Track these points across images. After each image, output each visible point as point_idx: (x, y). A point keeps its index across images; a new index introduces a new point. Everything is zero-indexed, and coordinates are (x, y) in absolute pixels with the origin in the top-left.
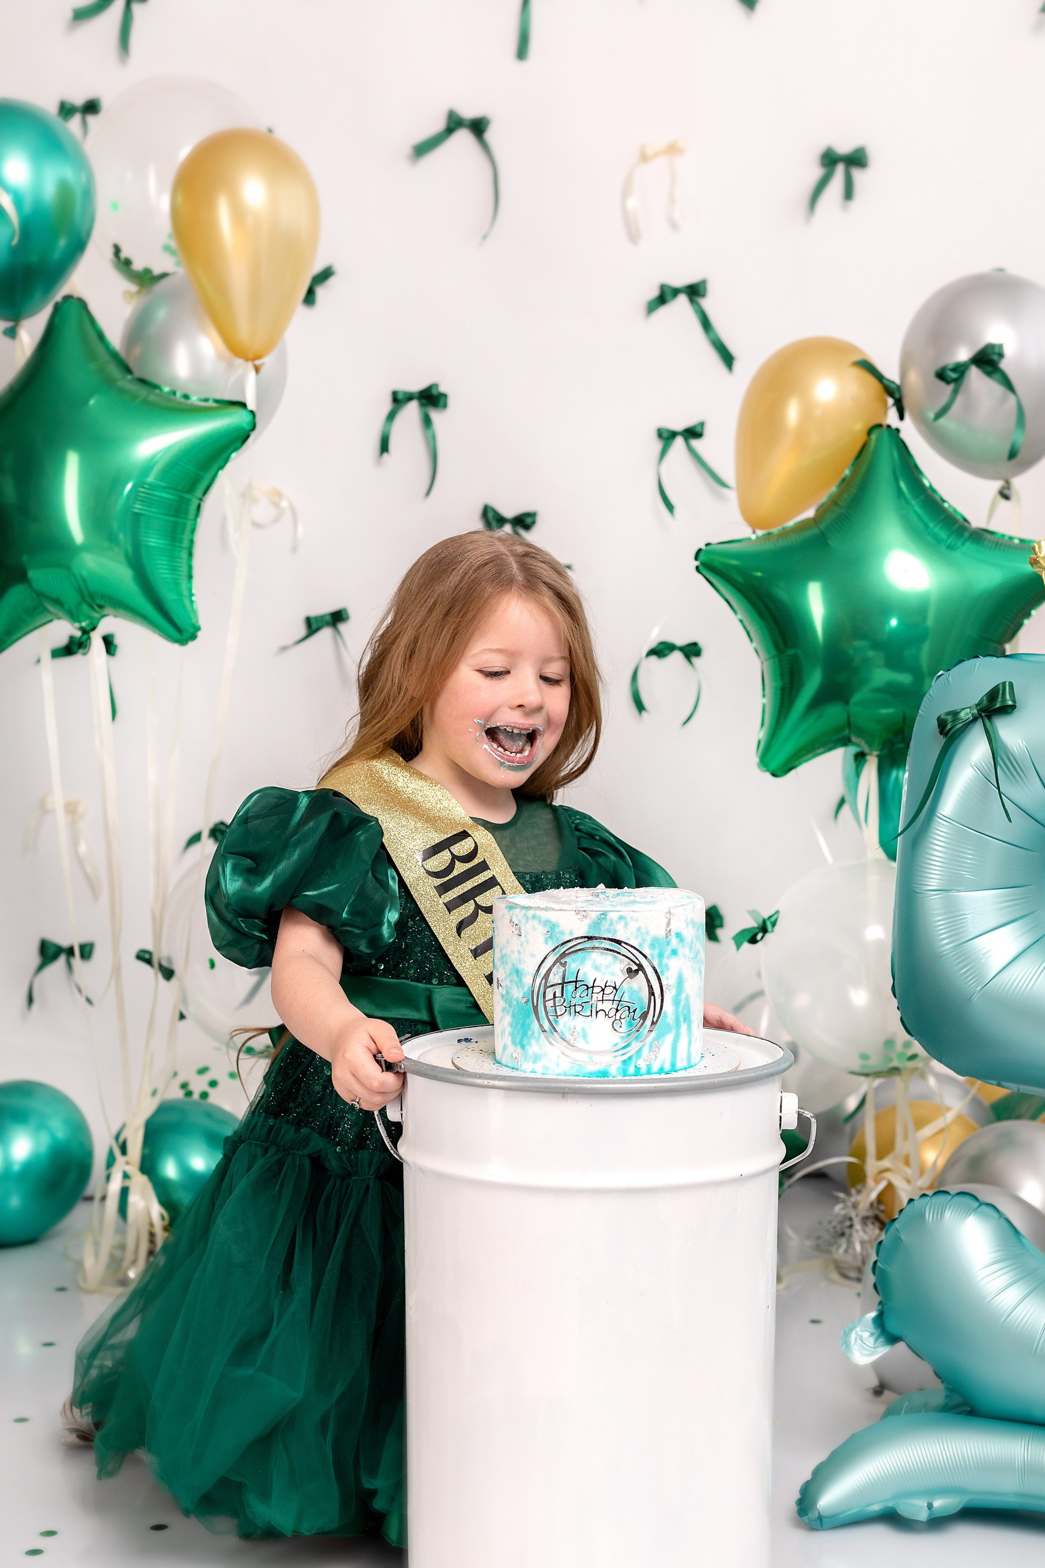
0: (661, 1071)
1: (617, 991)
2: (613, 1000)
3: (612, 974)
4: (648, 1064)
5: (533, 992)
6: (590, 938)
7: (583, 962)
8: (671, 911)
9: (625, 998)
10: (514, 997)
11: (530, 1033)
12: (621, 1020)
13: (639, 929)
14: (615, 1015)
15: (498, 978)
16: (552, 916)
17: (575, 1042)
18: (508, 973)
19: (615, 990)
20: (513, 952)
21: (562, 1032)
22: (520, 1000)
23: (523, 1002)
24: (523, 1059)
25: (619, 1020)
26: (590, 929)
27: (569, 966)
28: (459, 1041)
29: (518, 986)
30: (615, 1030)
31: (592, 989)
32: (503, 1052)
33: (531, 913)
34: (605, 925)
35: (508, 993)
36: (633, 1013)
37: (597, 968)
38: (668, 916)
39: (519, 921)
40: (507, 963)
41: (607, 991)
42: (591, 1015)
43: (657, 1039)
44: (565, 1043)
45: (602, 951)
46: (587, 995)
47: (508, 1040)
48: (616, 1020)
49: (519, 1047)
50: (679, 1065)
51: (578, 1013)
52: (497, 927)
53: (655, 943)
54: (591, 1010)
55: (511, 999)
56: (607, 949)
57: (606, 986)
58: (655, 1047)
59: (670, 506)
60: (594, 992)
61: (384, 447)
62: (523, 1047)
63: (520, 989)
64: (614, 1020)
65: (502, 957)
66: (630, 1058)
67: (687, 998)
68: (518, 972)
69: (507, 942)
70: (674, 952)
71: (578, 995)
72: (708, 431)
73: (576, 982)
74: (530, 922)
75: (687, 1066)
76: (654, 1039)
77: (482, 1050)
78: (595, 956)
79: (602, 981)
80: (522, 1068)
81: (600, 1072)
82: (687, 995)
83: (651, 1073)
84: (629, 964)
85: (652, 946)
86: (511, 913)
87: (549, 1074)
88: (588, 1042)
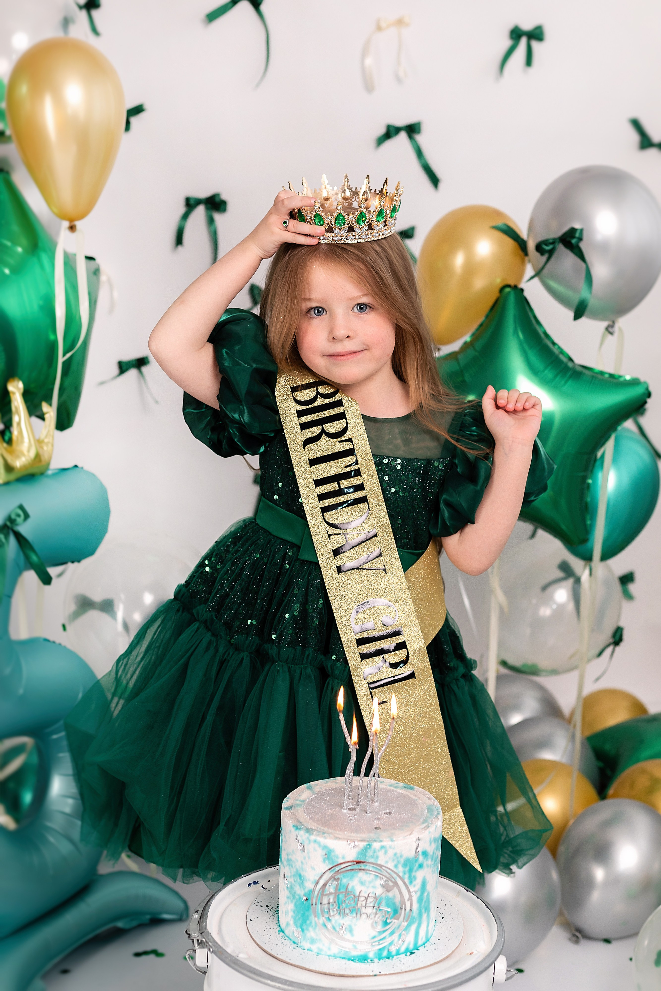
0: (407, 950)
1: (377, 900)
2: (374, 907)
3: (374, 887)
4: (397, 948)
5: (312, 895)
6: (358, 862)
7: (352, 878)
8: (420, 837)
9: (383, 905)
10: (297, 892)
11: (308, 922)
13: (395, 854)
14: (375, 917)
15: (284, 872)
16: (330, 843)
17: (344, 934)
18: (293, 874)
19: (375, 900)
20: (297, 861)
21: (333, 927)
22: (302, 896)
23: (304, 899)
24: (302, 939)
25: (378, 921)
26: (358, 855)
27: (341, 881)
28: (249, 885)
29: (300, 886)
30: (375, 927)
31: (357, 898)
32: (286, 927)
33: (313, 837)
34: (369, 853)
35: (292, 887)
36: (388, 916)
37: (362, 883)
38: (418, 842)
39: (303, 841)
40: (292, 865)
41: (370, 900)
42: (357, 916)
45: (370, 872)
46: (354, 902)
47: (292, 920)
48: (375, 920)
49: (300, 929)
50: (420, 944)
51: (347, 914)
53: (406, 863)
54: (357, 913)
55: (294, 892)
56: (374, 871)
57: (368, 896)
58: (403, 937)
60: (359, 900)
61: (179, 240)
62: (303, 930)
63: (302, 889)
64: (373, 921)
66: (384, 947)
67: (428, 895)
68: (300, 876)
69: (293, 851)
70: (421, 866)
71: (347, 902)
73: (346, 892)
74: (312, 844)
75: (425, 941)
78: (362, 874)
79: (366, 892)
80: (301, 944)
81: (361, 956)
82: (428, 893)
83: (399, 954)
84: (386, 881)
85: (405, 866)
86: (297, 832)
87: (323, 955)
88: (352, 935)
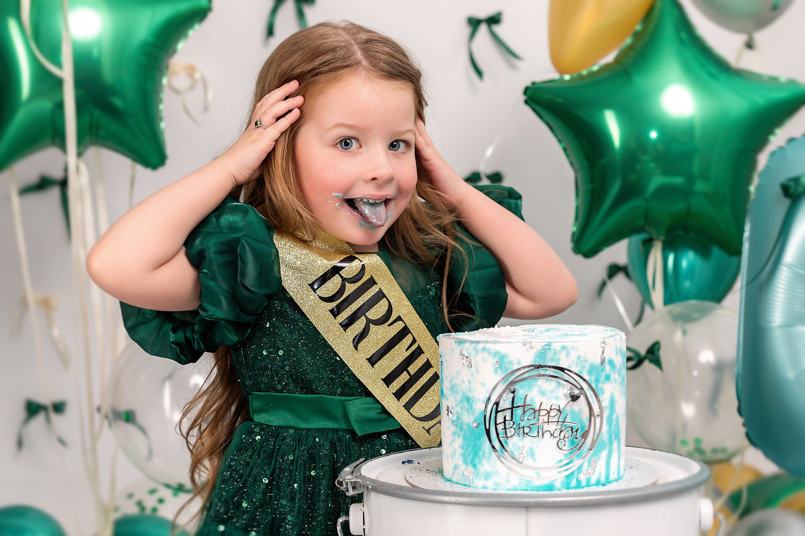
0: (598, 483)
1: (561, 414)
2: (558, 422)
3: (557, 398)
4: (587, 477)
6: (539, 367)
7: (530, 387)
8: (605, 341)
9: (568, 419)
10: (465, 422)
11: (481, 453)
12: (565, 439)
13: (579, 357)
14: (560, 435)
15: (448, 406)
16: (501, 348)
17: (524, 460)
18: (458, 401)
19: (559, 413)
20: (463, 382)
21: (512, 452)
22: (471, 424)
23: (474, 426)
24: (474, 477)
25: (563, 439)
26: (536, 358)
27: (518, 392)
28: (403, 463)
29: (468, 412)
30: (560, 449)
31: (538, 412)
32: (453, 471)
33: (481, 346)
34: (550, 355)
35: (458, 418)
36: (576, 433)
37: (543, 393)
38: (603, 345)
39: (469, 354)
40: (457, 392)
41: (553, 413)
42: (538, 436)
43: (595, 455)
44: (514, 461)
45: (548, 378)
46: (534, 418)
47: (459, 461)
48: (560, 439)
49: (470, 466)
50: (612, 477)
51: (527, 434)
52: (446, 361)
53: (592, 369)
54: (538, 431)
55: (462, 423)
56: (552, 376)
57: (551, 409)
58: (592, 464)
59: (479, 73)
60: (540, 414)
61: (270, 32)
62: (474, 466)
63: (471, 414)
64: (559, 439)
65: (452, 387)
66: (572, 473)
67: (617, 418)
68: (468, 400)
69: (457, 374)
70: (608, 378)
71: (526, 418)
72: (506, 19)
73: (524, 406)
74: (481, 354)
75: (617, 478)
76: (592, 456)
77: (428, 470)
78: (541, 382)
79: (547, 405)
80: (474, 485)
81: (546, 486)
82: (617, 416)
83: (590, 484)
84: (571, 389)
85: (590, 372)
86: (461, 347)
87: (500, 490)
88: (535, 460)
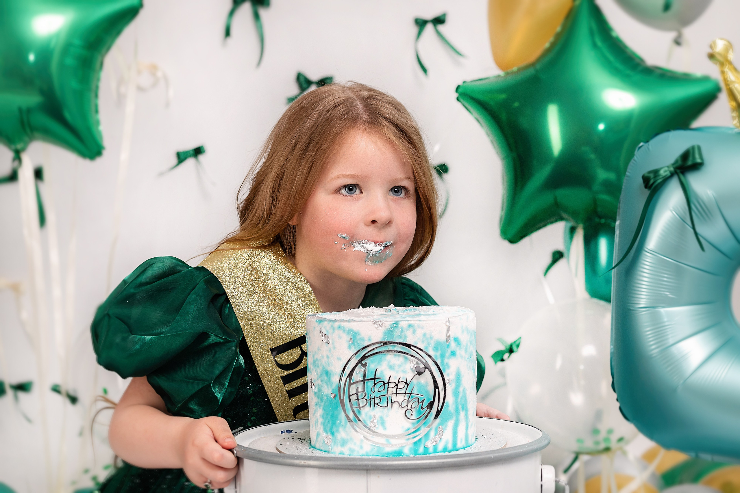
0: (445, 449)
1: (408, 386)
2: (405, 393)
3: (404, 372)
4: (434, 444)
5: (340, 388)
6: (385, 344)
7: (380, 362)
8: (450, 320)
10: (325, 393)
11: (338, 422)
12: (412, 409)
13: (425, 335)
14: (407, 405)
15: (311, 379)
16: (354, 326)
17: (375, 428)
18: (319, 374)
19: (406, 385)
20: (323, 357)
21: (364, 421)
22: (330, 396)
23: (332, 397)
24: (333, 444)
25: (411, 409)
26: (385, 336)
27: (369, 366)
28: (282, 432)
29: (327, 385)
30: (409, 419)
31: (387, 384)
32: (316, 439)
33: (336, 324)
34: (397, 332)
35: (319, 390)
36: (421, 403)
37: (391, 367)
38: (448, 324)
39: (327, 331)
40: (318, 366)
41: (400, 386)
42: (388, 406)
43: (441, 424)
44: (366, 429)
45: (395, 353)
46: (384, 390)
47: (320, 429)
48: (407, 409)
49: (329, 434)
50: (459, 445)
51: (377, 404)
52: (310, 338)
53: (437, 346)
54: (388, 402)
55: (322, 395)
56: (400, 352)
57: (399, 382)
58: (440, 432)
59: (424, 70)
60: (389, 387)
61: (227, 33)
62: (333, 434)
63: (330, 387)
64: (406, 409)
65: (314, 361)
66: (420, 440)
67: (464, 391)
68: (327, 373)
69: (318, 349)
70: (453, 354)
71: (376, 390)
72: (449, 20)
73: (375, 379)
74: (337, 332)
75: (465, 446)
76: (439, 425)
77: (300, 438)
78: (390, 357)
79: (395, 378)
80: (333, 451)
81: (395, 452)
82: (464, 389)
83: (437, 452)
84: (417, 363)
85: (436, 348)
86: (320, 325)
87: (355, 455)
88: (385, 428)
